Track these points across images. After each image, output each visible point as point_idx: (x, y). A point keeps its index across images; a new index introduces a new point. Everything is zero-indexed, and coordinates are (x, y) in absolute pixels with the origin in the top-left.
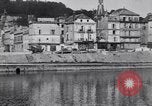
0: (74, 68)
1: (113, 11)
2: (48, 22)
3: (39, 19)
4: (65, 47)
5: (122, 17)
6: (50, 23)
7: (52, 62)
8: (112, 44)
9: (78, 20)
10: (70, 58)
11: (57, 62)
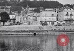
2: (50, 11)
3: (46, 9)
4: (59, 22)
6: (51, 11)
7: (52, 30)
10: (61, 28)
11: (55, 30)
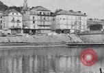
0: (8, 47)
1: (33, 8)
5: (39, 12)
8: (33, 30)
9: (11, 14)
